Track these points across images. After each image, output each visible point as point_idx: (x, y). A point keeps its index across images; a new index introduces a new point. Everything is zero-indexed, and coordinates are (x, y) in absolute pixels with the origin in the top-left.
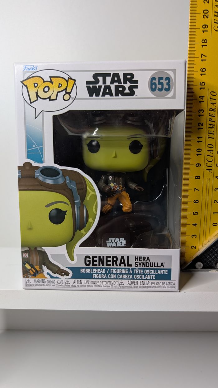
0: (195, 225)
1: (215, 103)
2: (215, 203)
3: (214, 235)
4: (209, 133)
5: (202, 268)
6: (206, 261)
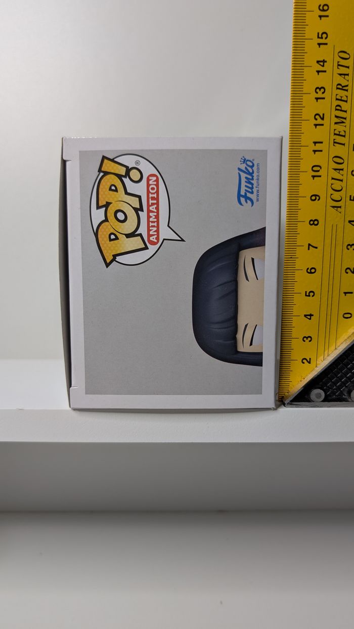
0: (309, 317)
1: (348, 75)
2: (347, 273)
3: (345, 336)
4: (335, 134)
5: (323, 401)
6: (330, 389)
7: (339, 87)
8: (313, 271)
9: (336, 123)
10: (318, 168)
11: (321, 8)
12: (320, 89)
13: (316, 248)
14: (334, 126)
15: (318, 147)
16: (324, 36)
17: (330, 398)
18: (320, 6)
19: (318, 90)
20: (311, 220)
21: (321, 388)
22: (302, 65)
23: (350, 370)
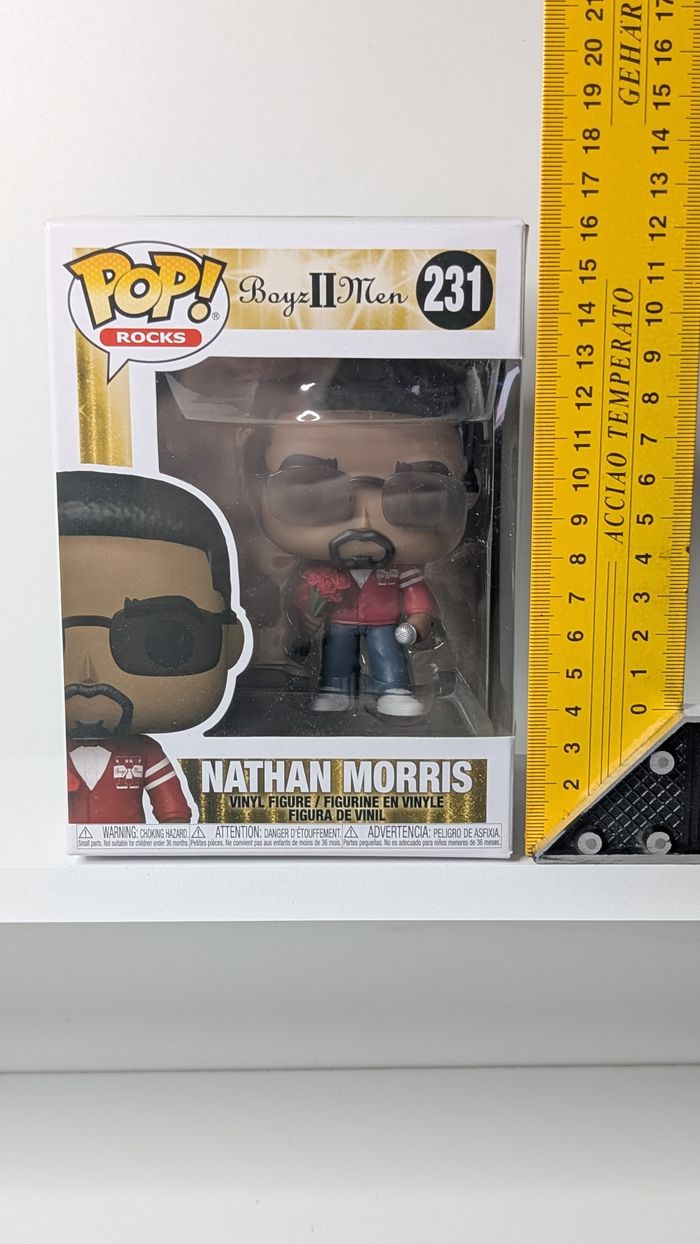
0: (574, 712)
1: (630, 325)
2: (635, 639)
3: (637, 743)
4: (610, 419)
5: (599, 853)
6: (613, 831)
7: (616, 344)
8: (578, 636)
9: (612, 402)
10: (584, 473)
11: (585, 222)
12: (585, 348)
13: (583, 599)
14: (608, 407)
15: (583, 438)
16: (591, 265)
17: (612, 848)
18: (583, 219)
19: (581, 350)
20: (573, 556)
21: (597, 831)
22: (556, 310)
23: (647, 799)
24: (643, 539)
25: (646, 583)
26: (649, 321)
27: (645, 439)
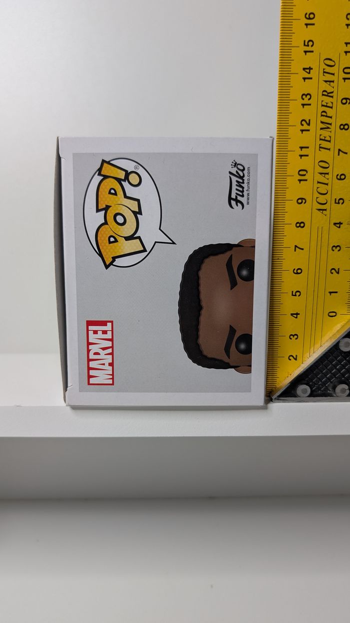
0: (295, 316)
1: (333, 82)
2: (332, 273)
3: (331, 333)
4: (321, 139)
5: (309, 396)
6: (315, 384)
7: (325, 93)
8: (299, 271)
9: (321, 129)
10: (304, 173)
11: (307, 16)
13: (303, 249)
14: (319, 132)
15: (304, 152)
16: (310, 43)
17: (315, 393)
18: (306, 14)
19: (304, 97)
20: (297, 223)
21: (307, 384)
22: (289, 72)
23: (335, 366)
24: (337, 212)
25: (339, 240)
26: (345, 79)
27: (340, 152)
